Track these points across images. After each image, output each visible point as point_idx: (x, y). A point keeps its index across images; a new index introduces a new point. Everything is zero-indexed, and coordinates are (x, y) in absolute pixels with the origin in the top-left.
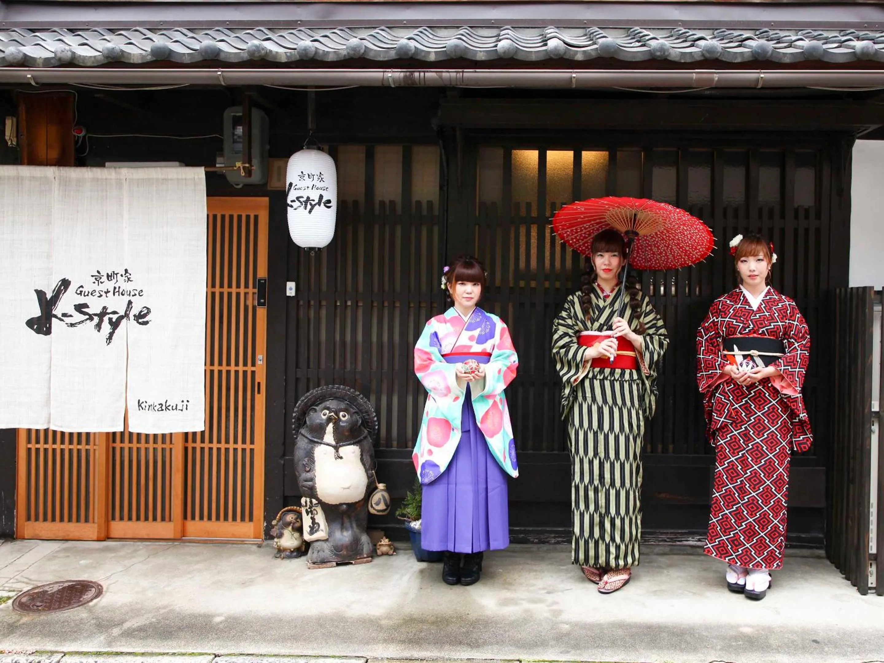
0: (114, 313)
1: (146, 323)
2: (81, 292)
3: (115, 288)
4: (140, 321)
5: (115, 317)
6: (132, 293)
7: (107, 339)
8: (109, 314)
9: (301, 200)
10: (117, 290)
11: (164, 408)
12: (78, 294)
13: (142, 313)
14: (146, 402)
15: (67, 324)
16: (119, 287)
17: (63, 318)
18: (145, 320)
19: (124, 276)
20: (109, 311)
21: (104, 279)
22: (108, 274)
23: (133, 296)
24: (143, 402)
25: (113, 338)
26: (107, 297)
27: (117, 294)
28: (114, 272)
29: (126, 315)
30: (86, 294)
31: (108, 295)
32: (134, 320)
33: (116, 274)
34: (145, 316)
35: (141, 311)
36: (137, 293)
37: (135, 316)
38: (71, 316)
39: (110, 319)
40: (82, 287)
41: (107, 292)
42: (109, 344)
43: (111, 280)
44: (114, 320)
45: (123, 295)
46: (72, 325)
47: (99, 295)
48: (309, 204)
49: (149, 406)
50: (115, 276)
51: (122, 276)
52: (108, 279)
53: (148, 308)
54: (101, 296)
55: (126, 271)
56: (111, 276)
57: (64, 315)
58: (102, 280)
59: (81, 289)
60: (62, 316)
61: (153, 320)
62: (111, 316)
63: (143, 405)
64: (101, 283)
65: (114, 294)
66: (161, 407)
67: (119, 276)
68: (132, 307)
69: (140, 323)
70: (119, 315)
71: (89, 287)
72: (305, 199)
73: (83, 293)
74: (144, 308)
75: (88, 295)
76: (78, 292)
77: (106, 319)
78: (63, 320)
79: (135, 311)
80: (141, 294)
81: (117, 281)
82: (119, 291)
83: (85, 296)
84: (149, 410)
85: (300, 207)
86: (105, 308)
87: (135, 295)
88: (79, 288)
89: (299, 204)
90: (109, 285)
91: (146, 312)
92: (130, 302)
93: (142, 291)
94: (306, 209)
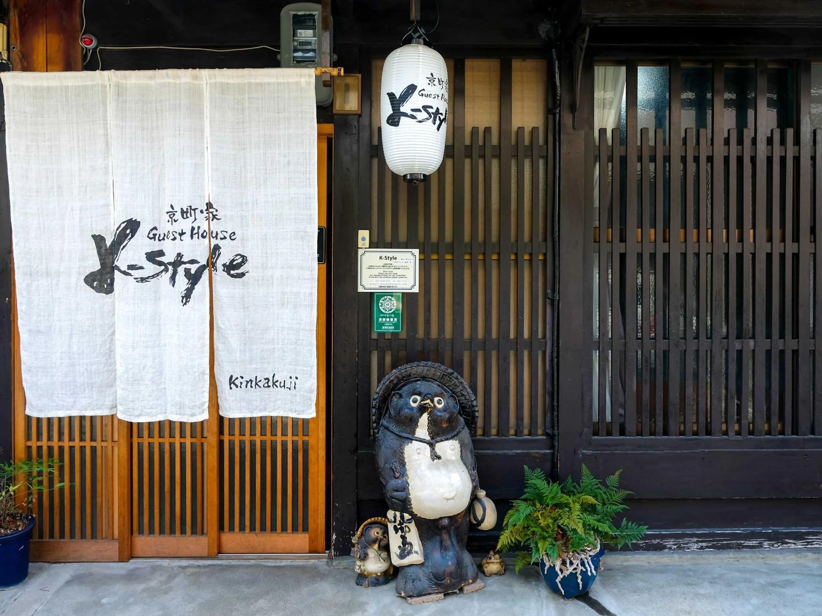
0: (193, 262)
1: (243, 275)
2: (155, 235)
3: (193, 229)
4: (232, 272)
5: (194, 268)
6: (220, 236)
7: (183, 297)
8: (185, 263)
9: (430, 110)
10: (196, 231)
11: (270, 384)
12: (151, 238)
13: (234, 263)
14: (242, 378)
15: (135, 279)
16: (199, 228)
17: (130, 271)
18: (239, 271)
19: (205, 212)
20: (184, 259)
21: (178, 216)
22: (182, 209)
23: (221, 239)
24: (237, 378)
25: (192, 296)
26: (181, 240)
27: (196, 236)
28: (190, 207)
29: (211, 264)
30: (161, 238)
31: (183, 237)
32: (224, 270)
33: (194, 210)
34: (239, 266)
35: (233, 260)
36: (227, 236)
37: (224, 265)
38: (142, 268)
39: (187, 272)
40: (155, 228)
41: (182, 234)
42: (185, 304)
43: (187, 217)
44: (193, 272)
45: (203, 237)
46: (143, 280)
47: (173, 237)
48: (438, 117)
49: (247, 382)
50: (193, 212)
51: (202, 212)
52: (183, 216)
53: (242, 256)
54: (174, 239)
55: (209, 205)
56: (187, 212)
57: (132, 267)
58: (175, 218)
59: (154, 232)
60: (128, 269)
61: (250, 271)
62: (188, 266)
63: (237, 382)
64: (175, 221)
65: (192, 238)
66: (267, 383)
67: (197, 212)
68: (219, 254)
69: (233, 276)
70: (200, 265)
71: (165, 227)
72: (434, 111)
73: (157, 237)
74: (237, 255)
75: (164, 239)
76: (151, 236)
77: (181, 270)
78: (130, 274)
79: (224, 259)
80: (232, 238)
81: (195, 219)
82: (198, 233)
83: (159, 240)
84: (246, 387)
85: (427, 119)
86: (179, 255)
87: (225, 238)
88: (152, 230)
89: (427, 116)
90: (186, 225)
91: (240, 260)
92: (217, 248)
93: (234, 233)
94: (434, 123)
